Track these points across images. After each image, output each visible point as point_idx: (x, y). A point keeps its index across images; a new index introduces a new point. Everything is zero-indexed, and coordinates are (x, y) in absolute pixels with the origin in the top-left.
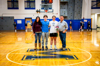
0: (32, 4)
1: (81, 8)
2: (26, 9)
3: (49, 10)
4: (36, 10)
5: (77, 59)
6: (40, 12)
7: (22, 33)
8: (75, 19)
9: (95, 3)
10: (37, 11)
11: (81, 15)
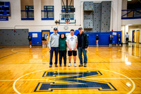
0: (50, 14)
1: (110, 18)
2: (42, 19)
3: (71, 21)
4: (55, 20)
5: (116, 90)
6: (59, 23)
7: (38, 49)
8: (102, 31)
9: (126, 12)
10: (56, 22)
11: (109, 27)
